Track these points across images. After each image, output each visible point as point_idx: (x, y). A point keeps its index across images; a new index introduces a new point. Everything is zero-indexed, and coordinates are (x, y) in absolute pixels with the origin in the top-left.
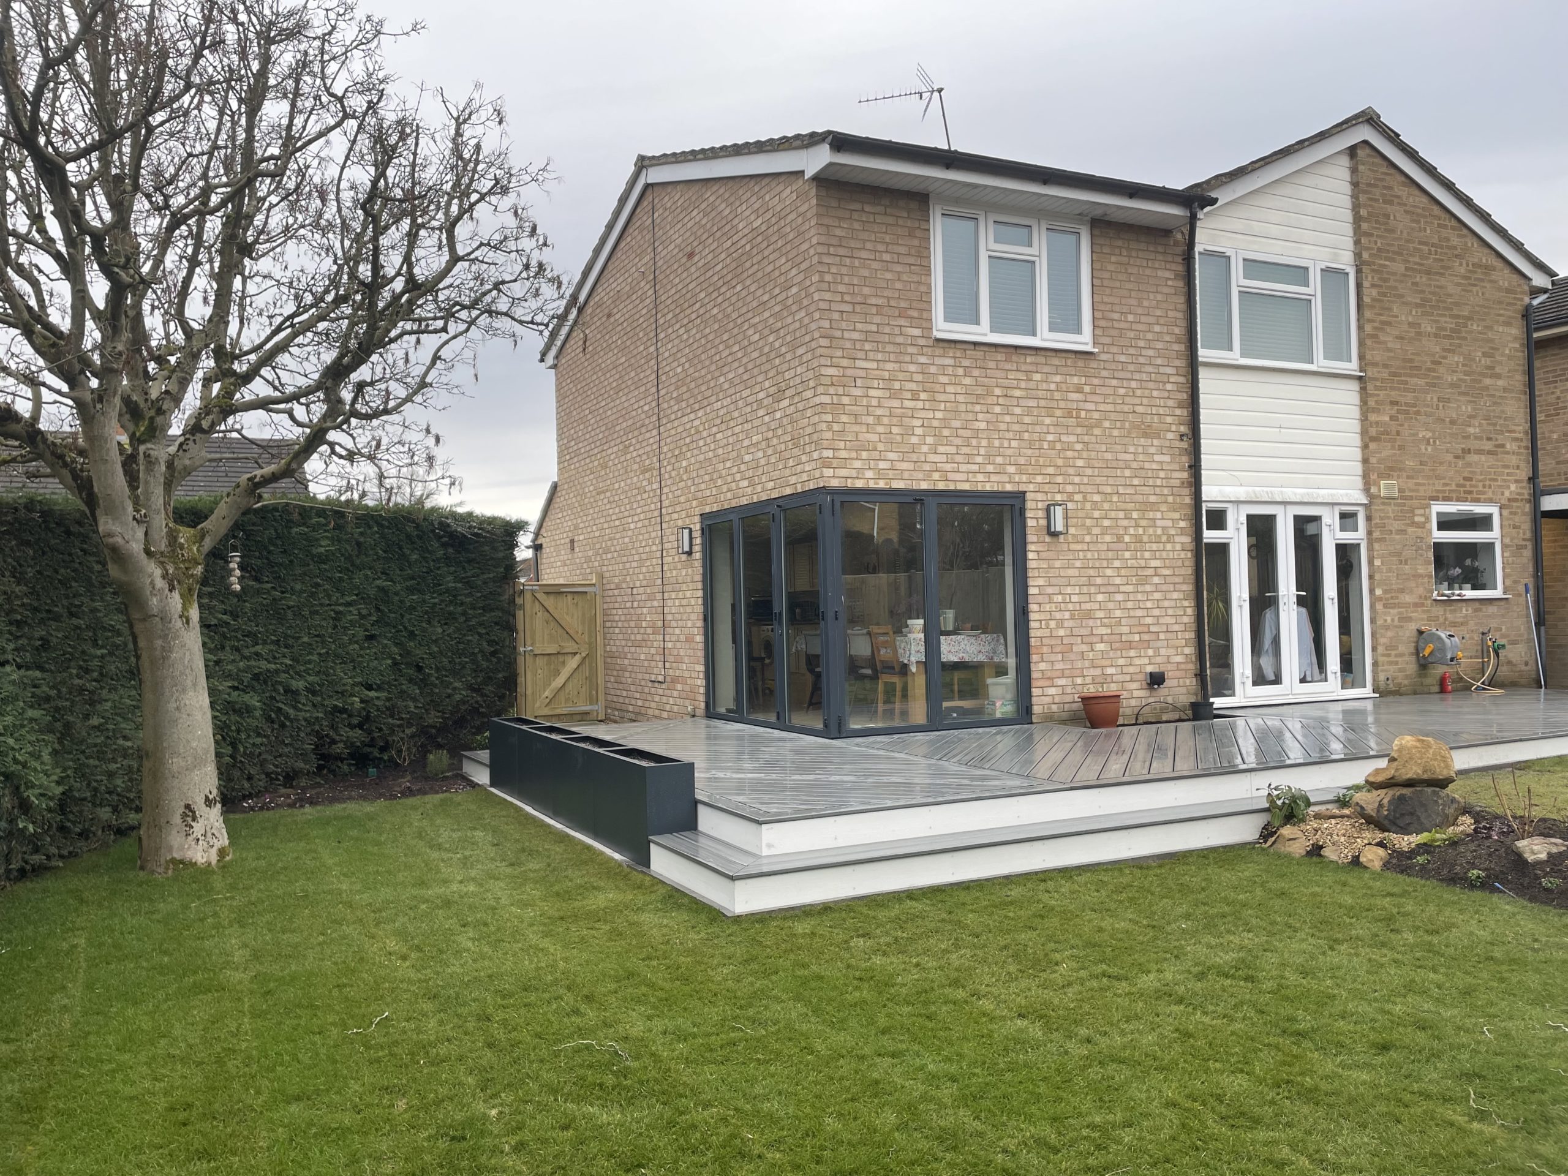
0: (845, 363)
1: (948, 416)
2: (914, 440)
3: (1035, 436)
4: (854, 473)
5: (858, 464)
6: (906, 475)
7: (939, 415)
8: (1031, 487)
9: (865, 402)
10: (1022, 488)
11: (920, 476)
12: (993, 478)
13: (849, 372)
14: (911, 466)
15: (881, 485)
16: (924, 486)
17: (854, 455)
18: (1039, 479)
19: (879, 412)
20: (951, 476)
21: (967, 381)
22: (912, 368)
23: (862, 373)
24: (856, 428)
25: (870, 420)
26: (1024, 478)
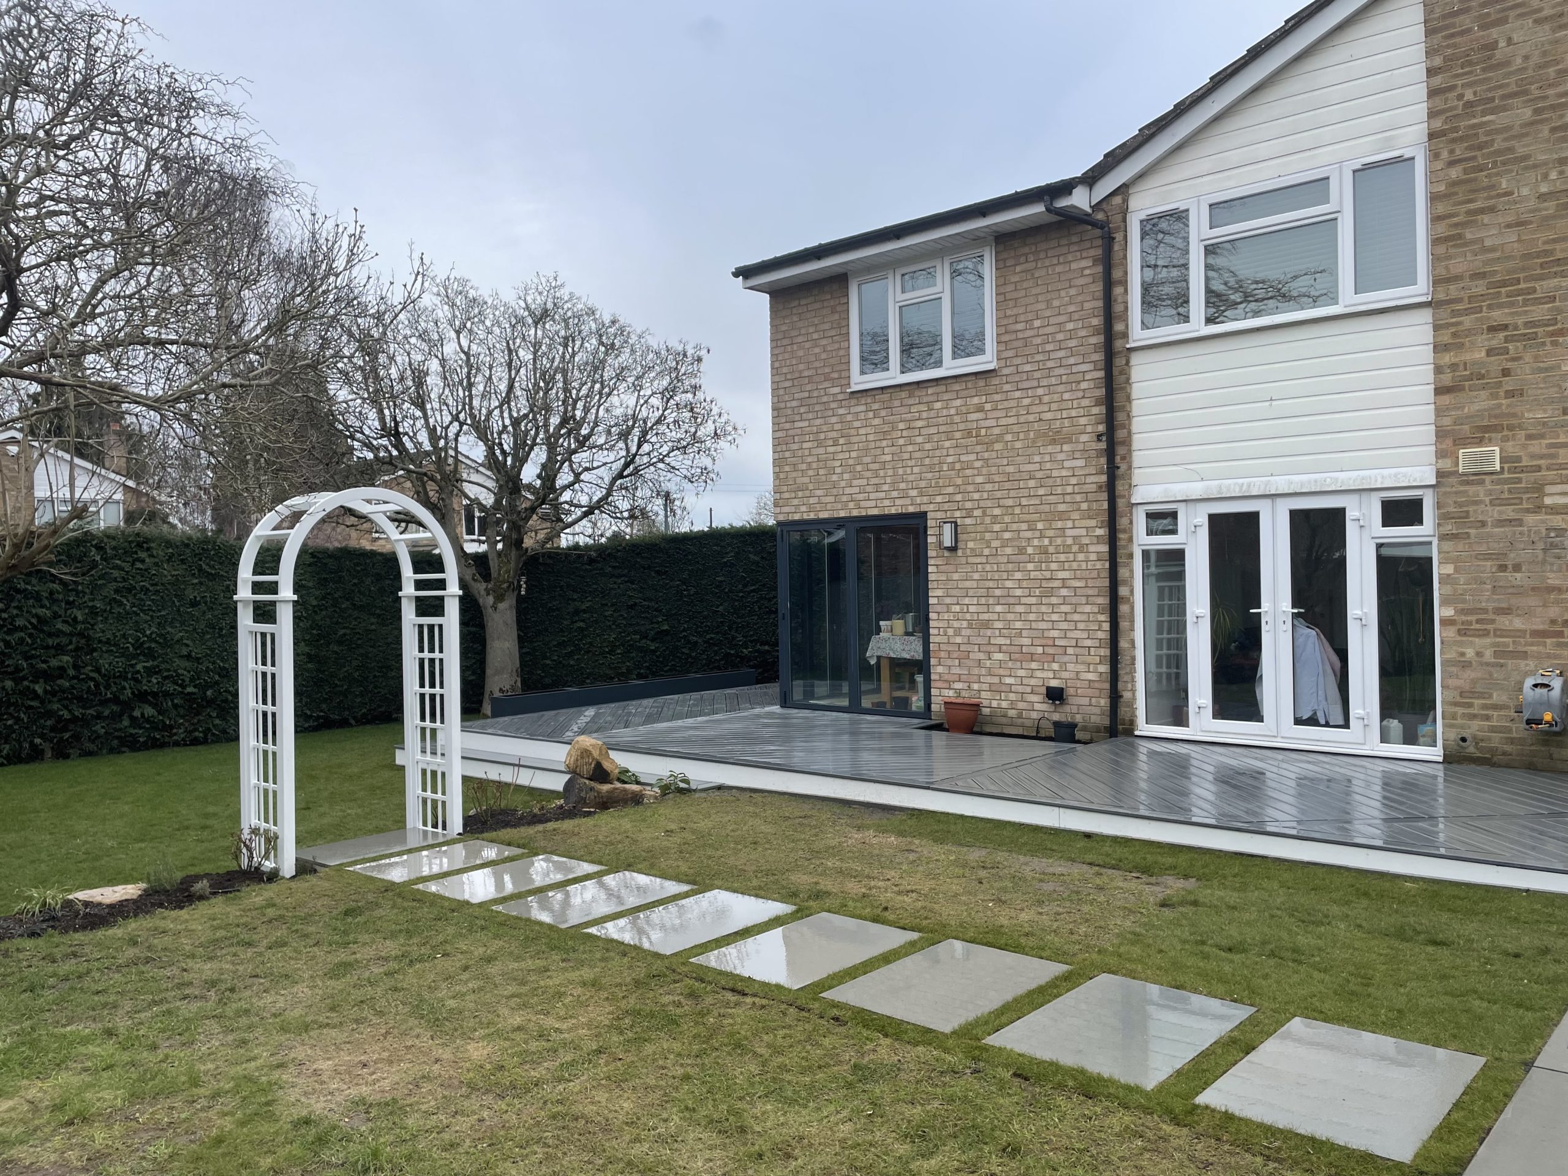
0: (787, 426)
1: (861, 453)
2: (835, 478)
3: (936, 461)
4: (793, 509)
5: (796, 502)
6: (829, 507)
7: (854, 454)
8: (932, 507)
9: (800, 453)
10: (924, 508)
11: (840, 506)
12: (898, 502)
13: (791, 432)
14: (832, 499)
15: (812, 516)
16: (842, 514)
17: (793, 495)
18: (939, 499)
19: (809, 459)
20: (863, 504)
21: (877, 421)
22: (834, 420)
23: (799, 431)
24: (794, 474)
25: (804, 467)
26: (925, 499)
